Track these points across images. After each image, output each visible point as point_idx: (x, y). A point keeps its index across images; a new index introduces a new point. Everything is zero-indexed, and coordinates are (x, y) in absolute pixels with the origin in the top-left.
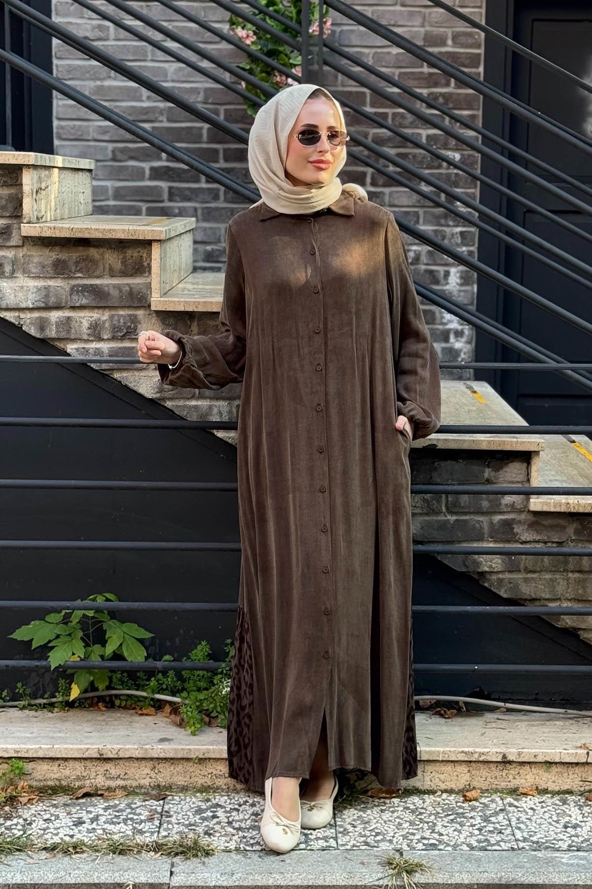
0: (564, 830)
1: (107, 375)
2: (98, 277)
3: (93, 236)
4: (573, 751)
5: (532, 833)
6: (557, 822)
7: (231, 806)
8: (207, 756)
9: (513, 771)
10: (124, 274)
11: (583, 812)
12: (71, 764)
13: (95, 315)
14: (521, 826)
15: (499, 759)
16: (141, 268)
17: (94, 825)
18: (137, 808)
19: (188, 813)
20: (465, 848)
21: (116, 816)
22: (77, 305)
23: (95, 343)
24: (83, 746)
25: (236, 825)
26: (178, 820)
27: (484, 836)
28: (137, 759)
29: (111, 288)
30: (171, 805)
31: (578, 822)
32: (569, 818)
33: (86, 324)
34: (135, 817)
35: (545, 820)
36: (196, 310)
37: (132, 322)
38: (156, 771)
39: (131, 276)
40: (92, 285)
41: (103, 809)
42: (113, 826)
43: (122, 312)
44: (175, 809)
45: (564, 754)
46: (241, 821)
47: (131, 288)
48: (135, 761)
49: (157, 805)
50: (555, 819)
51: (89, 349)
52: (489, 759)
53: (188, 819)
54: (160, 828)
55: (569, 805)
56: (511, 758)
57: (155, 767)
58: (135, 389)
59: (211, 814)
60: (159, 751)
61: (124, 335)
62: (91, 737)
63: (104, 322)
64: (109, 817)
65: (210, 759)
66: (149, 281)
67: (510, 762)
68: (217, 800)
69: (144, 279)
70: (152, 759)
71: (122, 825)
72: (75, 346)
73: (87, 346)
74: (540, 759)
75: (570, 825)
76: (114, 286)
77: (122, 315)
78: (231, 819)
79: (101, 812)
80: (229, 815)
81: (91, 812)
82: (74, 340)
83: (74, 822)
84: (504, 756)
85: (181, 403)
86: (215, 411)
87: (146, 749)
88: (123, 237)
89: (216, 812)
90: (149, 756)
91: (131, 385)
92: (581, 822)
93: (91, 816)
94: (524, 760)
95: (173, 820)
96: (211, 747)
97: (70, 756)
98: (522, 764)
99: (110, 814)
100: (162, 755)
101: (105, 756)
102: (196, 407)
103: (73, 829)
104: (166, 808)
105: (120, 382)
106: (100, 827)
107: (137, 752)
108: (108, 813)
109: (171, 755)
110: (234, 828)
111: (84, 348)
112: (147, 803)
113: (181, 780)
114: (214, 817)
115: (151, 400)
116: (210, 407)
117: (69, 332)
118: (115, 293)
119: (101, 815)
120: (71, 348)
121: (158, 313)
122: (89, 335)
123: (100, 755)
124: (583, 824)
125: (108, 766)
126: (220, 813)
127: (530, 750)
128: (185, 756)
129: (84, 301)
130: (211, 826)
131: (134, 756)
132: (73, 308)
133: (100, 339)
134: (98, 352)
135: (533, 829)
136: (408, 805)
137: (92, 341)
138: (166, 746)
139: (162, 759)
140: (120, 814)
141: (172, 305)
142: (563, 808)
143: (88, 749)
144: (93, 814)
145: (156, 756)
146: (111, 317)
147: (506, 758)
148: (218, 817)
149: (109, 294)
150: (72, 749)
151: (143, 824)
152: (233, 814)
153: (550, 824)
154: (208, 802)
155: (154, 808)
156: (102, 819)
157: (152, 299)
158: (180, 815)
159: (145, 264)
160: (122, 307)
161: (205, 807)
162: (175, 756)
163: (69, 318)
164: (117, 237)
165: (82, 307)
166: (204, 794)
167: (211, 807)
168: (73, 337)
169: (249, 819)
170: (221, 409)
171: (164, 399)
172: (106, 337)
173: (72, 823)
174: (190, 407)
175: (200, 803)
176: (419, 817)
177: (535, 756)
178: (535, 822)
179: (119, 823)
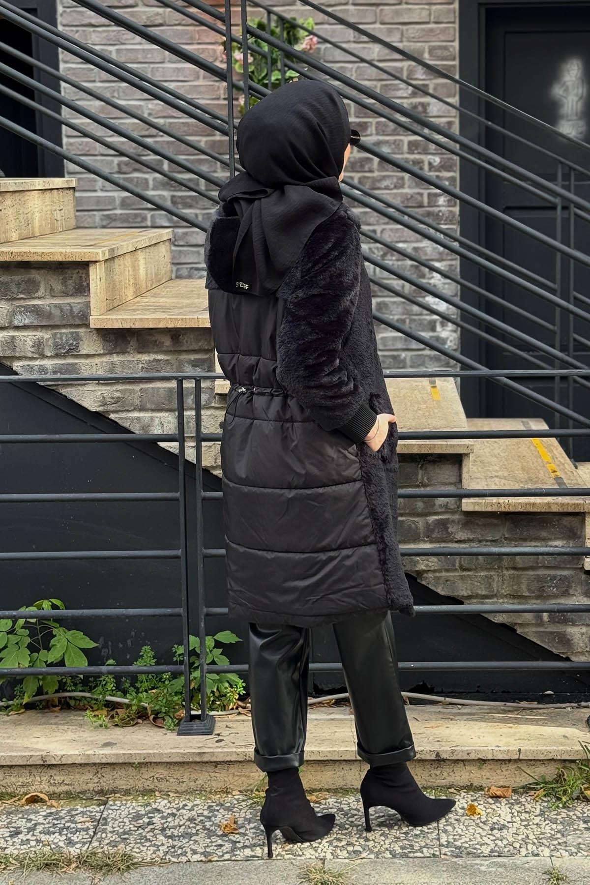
0: (490, 832)
1: (53, 390)
2: (39, 298)
3: (31, 259)
4: (506, 748)
5: (457, 837)
6: (484, 823)
7: (169, 811)
8: (147, 760)
9: (446, 770)
10: (66, 294)
11: (513, 811)
12: (15, 771)
13: (39, 334)
14: (449, 828)
15: (433, 757)
16: (83, 289)
17: (29, 837)
18: (77, 815)
19: (125, 820)
20: (388, 855)
21: (54, 824)
22: (21, 324)
23: (39, 360)
24: (26, 754)
25: (169, 833)
26: (113, 828)
27: (409, 840)
28: (81, 765)
29: (52, 307)
30: (110, 812)
31: (506, 823)
32: (498, 818)
33: (30, 343)
34: (73, 826)
35: (474, 820)
36: (133, 327)
37: (75, 339)
38: (99, 776)
39: (72, 295)
40: (34, 306)
41: (44, 816)
42: (48, 836)
43: (64, 331)
44: (113, 816)
45: (497, 751)
46: (174, 827)
47: (71, 307)
48: (79, 767)
49: (97, 812)
50: (483, 819)
51: (34, 366)
52: (423, 757)
53: (124, 826)
54: (92, 838)
55: (500, 803)
56: (444, 756)
57: (98, 772)
58: (79, 402)
59: (148, 820)
60: (101, 756)
61: (67, 352)
62: (38, 742)
63: (48, 340)
64: (47, 826)
65: (151, 763)
66: (88, 300)
67: (444, 760)
68: (157, 804)
69: (84, 298)
70: (95, 764)
71: (57, 834)
72: (21, 363)
73: (32, 363)
74: (473, 756)
75: (496, 826)
76: (56, 306)
77: (64, 333)
78: (165, 826)
79: (41, 820)
80: (165, 821)
81: (31, 820)
82: (19, 358)
83: (10, 832)
84: (438, 755)
85: (123, 415)
86: (157, 421)
87: (88, 756)
88: (60, 259)
89: (152, 817)
90: (92, 761)
91: (75, 399)
92: (509, 822)
93: (29, 825)
94: (457, 758)
95: (109, 829)
96: (151, 751)
97: (14, 764)
98: (456, 761)
99: (49, 823)
100: (104, 761)
101: (48, 763)
102: (138, 419)
103: (7, 841)
104: (105, 814)
105: (66, 396)
106: (34, 838)
107: (80, 758)
108: (47, 820)
109: (113, 760)
110: (166, 836)
111: (29, 365)
112: (88, 809)
113: (123, 784)
114: (149, 824)
115: (96, 413)
116: (152, 418)
117: (14, 350)
118: (56, 312)
119: (40, 824)
120: (16, 365)
121: (99, 331)
122: (33, 352)
123: (44, 762)
124: (510, 825)
125: (53, 772)
126: (157, 819)
127: (463, 748)
128: (127, 761)
129: (27, 321)
130: (144, 834)
131: (76, 762)
132: (17, 328)
133: (43, 356)
134: (43, 370)
135: (460, 831)
136: (343, 806)
137: (36, 359)
138: (108, 751)
139: (105, 764)
140: (59, 822)
141: (111, 322)
142: (494, 807)
143: (31, 756)
144: (33, 822)
145: (98, 761)
146: (54, 335)
147: (439, 756)
148: (153, 824)
149: (50, 313)
150: (16, 756)
151: (78, 833)
152: (169, 820)
153: (477, 824)
154: (147, 806)
155: (94, 814)
156: (40, 828)
157: (91, 317)
158: (117, 822)
159: (85, 284)
160: (64, 326)
161: (143, 813)
162: (117, 761)
163: (13, 337)
164: (55, 260)
165: (25, 327)
166: (146, 798)
167: (150, 812)
168: (17, 355)
169: (184, 825)
170: (162, 420)
171: (109, 412)
172: (49, 355)
173: (8, 834)
174: (132, 419)
175: (139, 809)
176: (350, 820)
177: (468, 754)
178: (463, 824)
179: (54, 833)
